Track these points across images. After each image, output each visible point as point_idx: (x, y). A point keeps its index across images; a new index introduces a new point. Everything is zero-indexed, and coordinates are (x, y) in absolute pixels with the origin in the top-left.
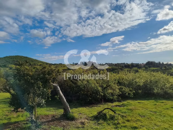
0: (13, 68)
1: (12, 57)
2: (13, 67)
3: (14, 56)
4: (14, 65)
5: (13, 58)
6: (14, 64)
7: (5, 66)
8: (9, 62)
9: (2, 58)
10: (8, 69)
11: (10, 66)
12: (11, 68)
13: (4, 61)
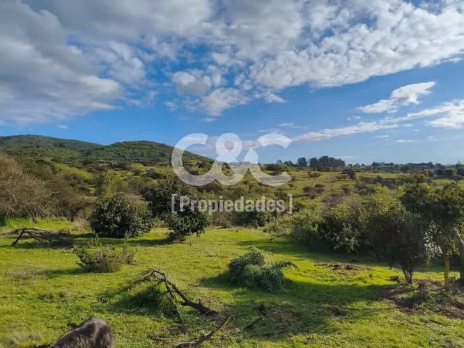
0: (141, 171)
1: (130, 145)
4: (141, 165)
5: (133, 146)
6: (139, 163)
7: (122, 167)
8: (124, 157)
9: (108, 147)
10: (130, 174)
11: (133, 166)
12: (137, 173)
13: (112, 153)
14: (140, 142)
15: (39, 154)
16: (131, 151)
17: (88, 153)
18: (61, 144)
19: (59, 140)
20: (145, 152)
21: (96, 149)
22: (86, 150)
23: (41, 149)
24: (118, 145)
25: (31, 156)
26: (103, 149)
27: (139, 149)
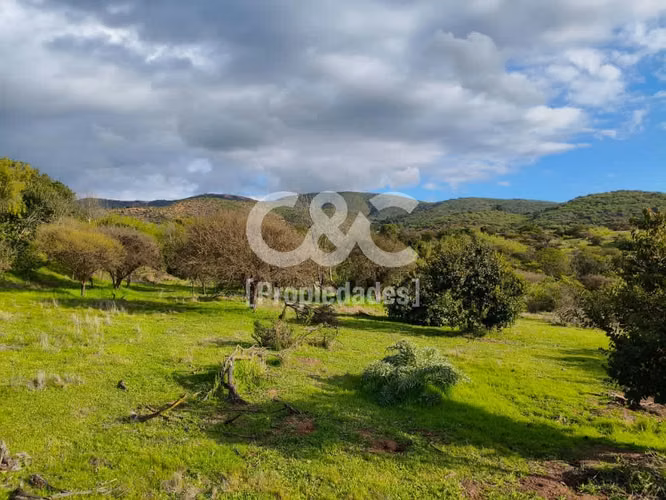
0: (603, 239)
1: (598, 199)
2: (604, 237)
3: (606, 193)
4: (607, 230)
5: (604, 201)
6: (606, 226)
7: (574, 233)
8: (589, 218)
9: (563, 205)
10: (584, 243)
11: (592, 231)
12: (595, 242)
13: (571, 214)
14: (614, 194)
15: (472, 222)
16: (600, 207)
17: (536, 216)
18: (499, 206)
19: (497, 200)
20: (623, 208)
21: (547, 210)
22: (532, 212)
23: (473, 215)
24: (580, 200)
25: (461, 225)
26: (557, 208)
27: (613, 203)
